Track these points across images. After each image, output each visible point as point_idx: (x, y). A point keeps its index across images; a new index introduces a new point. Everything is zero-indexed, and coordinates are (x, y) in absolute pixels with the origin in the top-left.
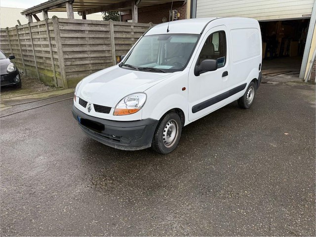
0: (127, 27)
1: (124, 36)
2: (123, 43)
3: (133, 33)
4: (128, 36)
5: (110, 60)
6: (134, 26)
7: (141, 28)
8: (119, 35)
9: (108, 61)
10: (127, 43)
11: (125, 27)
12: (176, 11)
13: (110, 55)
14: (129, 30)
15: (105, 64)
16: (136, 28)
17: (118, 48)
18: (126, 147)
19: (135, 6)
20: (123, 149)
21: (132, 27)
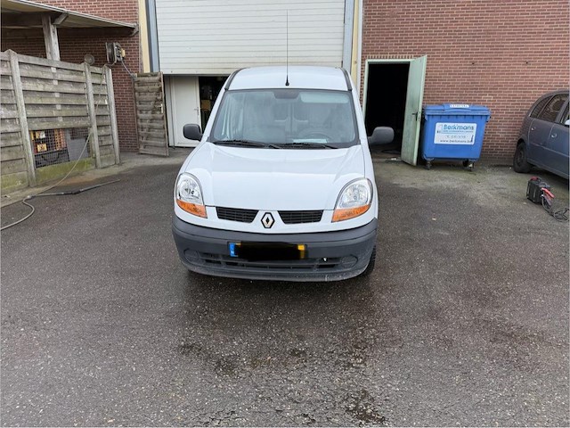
0: (44, 69)
1: (41, 88)
2: (39, 102)
3: (56, 83)
4: (48, 88)
5: (17, 139)
6: (58, 68)
7: (68, 72)
8: (30, 86)
9: (13, 142)
10: (47, 101)
11: (39, 68)
12: (117, 44)
13: (16, 129)
14: (49, 76)
15: (7, 149)
16: (60, 71)
17: (32, 113)
18: (352, 271)
19: (52, 28)
20: (340, 278)
21: (54, 70)
